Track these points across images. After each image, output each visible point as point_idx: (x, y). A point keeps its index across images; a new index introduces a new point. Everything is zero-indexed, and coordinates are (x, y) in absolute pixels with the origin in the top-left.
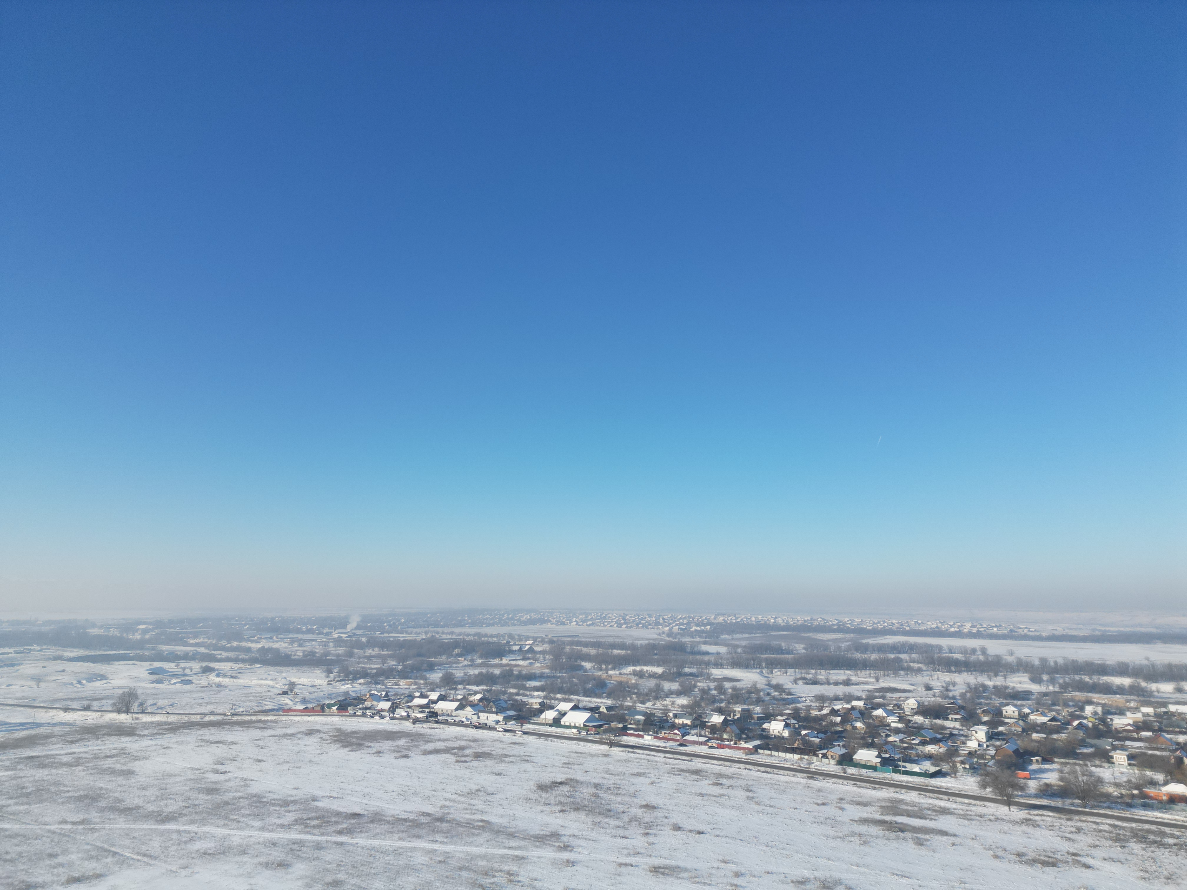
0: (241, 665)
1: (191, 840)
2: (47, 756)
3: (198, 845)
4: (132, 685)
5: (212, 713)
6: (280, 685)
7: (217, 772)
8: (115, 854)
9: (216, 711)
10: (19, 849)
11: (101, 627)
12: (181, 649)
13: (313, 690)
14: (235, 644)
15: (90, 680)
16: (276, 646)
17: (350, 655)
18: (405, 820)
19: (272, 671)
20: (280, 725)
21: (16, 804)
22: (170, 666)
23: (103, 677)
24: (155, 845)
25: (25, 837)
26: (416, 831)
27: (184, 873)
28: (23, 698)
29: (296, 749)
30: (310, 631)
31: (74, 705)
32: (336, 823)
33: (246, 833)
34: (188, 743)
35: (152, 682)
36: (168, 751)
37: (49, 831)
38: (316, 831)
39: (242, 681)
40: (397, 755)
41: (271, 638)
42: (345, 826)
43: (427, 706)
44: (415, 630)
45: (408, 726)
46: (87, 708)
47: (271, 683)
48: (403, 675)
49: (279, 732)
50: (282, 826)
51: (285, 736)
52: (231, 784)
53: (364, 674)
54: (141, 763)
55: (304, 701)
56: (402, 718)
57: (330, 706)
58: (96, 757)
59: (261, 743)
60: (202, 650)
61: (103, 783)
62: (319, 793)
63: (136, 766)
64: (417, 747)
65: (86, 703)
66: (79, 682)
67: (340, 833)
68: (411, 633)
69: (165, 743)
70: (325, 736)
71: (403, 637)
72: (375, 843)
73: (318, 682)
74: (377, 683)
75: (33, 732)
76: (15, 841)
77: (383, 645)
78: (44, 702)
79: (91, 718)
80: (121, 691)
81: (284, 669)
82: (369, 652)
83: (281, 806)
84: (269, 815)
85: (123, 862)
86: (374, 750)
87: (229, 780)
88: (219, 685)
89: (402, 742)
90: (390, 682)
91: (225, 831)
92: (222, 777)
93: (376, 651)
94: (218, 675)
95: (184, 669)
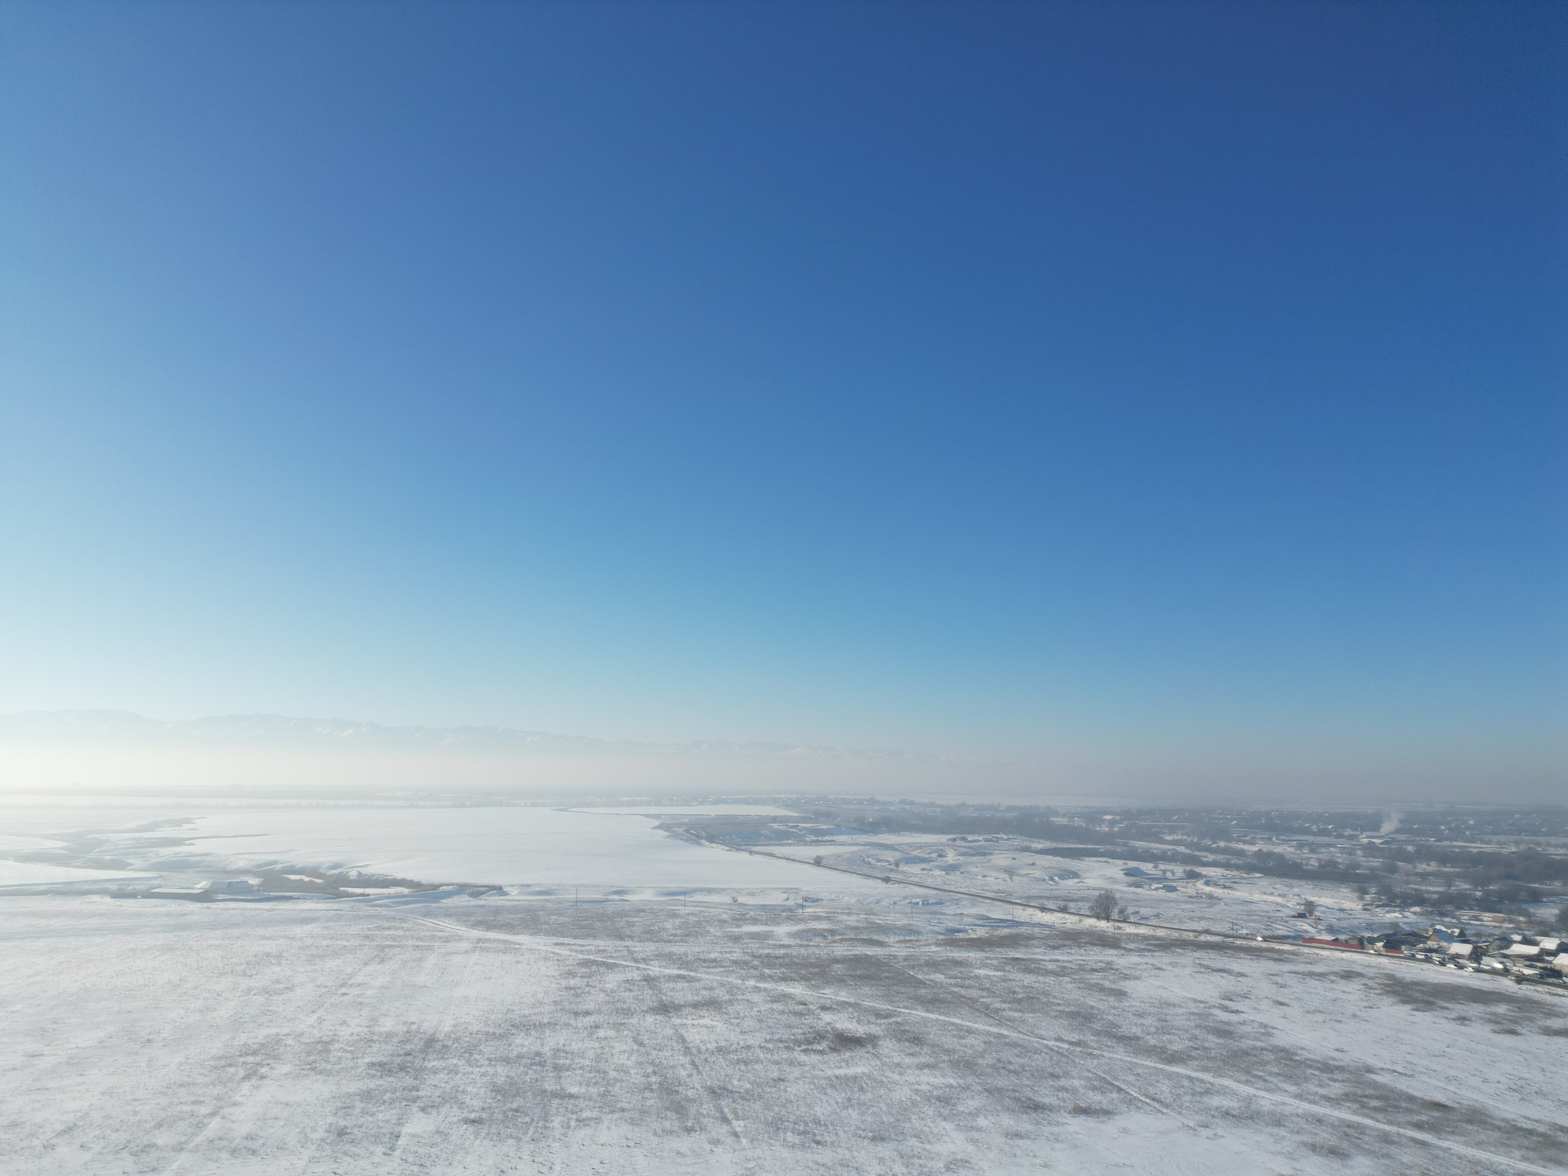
0: (1235, 873)
1: (1207, 1092)
2: (1032, 960)
3: (1216, 1101)
4: (1108, 886)
5: (1207, 932)
6: (1293, 904)
7: (1225, 1009)
8: (1120, 1090)
9: (1212, 929)
10: (1021, 1061)
11: (1064, 816)
12: (1156, 847)
13: (1342, 915)
14: (1222, 844)
15: (1062, 877)
16: (1278, 850)
17: (1393, 870)
18: (1531, 1132)
19: (1280, 885)
20: (1302, 959)
21: (1011, 1009)
22: (1147, 867)
23: (1075, 875)
24: (1164, 1089)
25: (1025, 1050)
26: (1552, 1153)
27: (1205, 1132)
28: (999, 891)
29: (1331, 995)
30: (1323, 832)
31: (1050, 905)
32: (1409, 1111)
33: (1278, 1097)
34: (1184, 966)
35: (1130, 886)
36: (1161, 973)
37: (1047, 1047)
38: (1379, 1116)
39: (1240, 893)
40: (1496, 1028)
41: (1270, 839)
42: (1424, 1118)
43: (1538, 958)
44: (1495, 838)
45: (1507, 985)
46: (1064, 910)
47: (1279, 900)
48: (1486, 905)
49: (1301, 968)
50: (1328, 1099)
51: (1311, 974)
52: (1248, 1029)
53: (1419, 900)
54: (1133, 983)
55: (1331, 929)
56: (1494, 972)
57: (1372, 941)
58: (1082, 969)
59: (1279, 980)
60: (1182, 849)
61: (1093, 1001)
62: (1377, 1063)
63: (1128, 986)
64: (1531, 1020)
65: (1062, 903)
66: (1052, 879)
67: (1419, 1126)
68: (1489, 842)
69: (1156, 962)
70: (1370, 983)
71: (1475, 848)
72: (1483, 1155)
73: (1347, 905)
74: (1442, 914)
75: (1014, 931)
76: (1016, 1051)
77: (1444, 858)
78: (1020, 898)
79: (1069, 921)
80: (1097, 893)
81: (1294, 882)
82: (1422, 867)
83: (1322, 1071)
84: (1306, 1079)
85: (1130, 1101)
86: (1454, 1015)
87: (1244, 1023)
88: (1211, 897)
89: (1501, 1009)
90: (1465, 916)
91: (1249, 1090)
92: (1234, 1018)
93: (1433, 867)
94: (1207, 883)
95: (1164, 871)
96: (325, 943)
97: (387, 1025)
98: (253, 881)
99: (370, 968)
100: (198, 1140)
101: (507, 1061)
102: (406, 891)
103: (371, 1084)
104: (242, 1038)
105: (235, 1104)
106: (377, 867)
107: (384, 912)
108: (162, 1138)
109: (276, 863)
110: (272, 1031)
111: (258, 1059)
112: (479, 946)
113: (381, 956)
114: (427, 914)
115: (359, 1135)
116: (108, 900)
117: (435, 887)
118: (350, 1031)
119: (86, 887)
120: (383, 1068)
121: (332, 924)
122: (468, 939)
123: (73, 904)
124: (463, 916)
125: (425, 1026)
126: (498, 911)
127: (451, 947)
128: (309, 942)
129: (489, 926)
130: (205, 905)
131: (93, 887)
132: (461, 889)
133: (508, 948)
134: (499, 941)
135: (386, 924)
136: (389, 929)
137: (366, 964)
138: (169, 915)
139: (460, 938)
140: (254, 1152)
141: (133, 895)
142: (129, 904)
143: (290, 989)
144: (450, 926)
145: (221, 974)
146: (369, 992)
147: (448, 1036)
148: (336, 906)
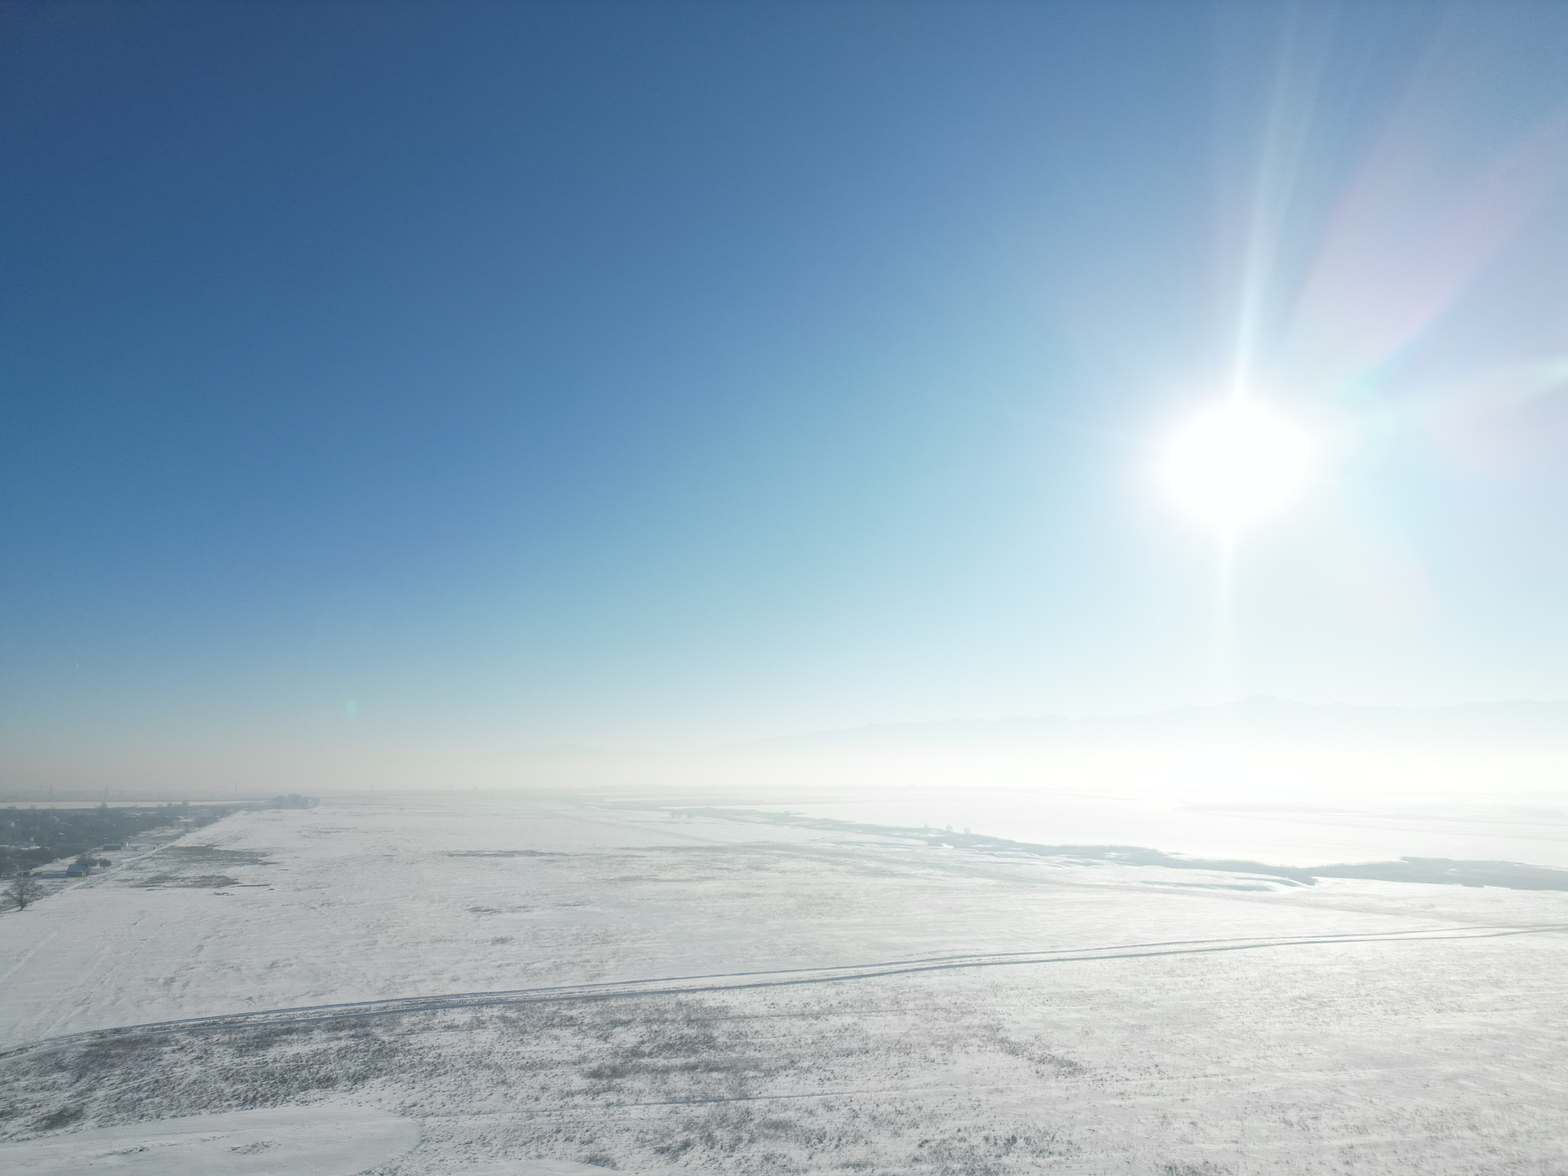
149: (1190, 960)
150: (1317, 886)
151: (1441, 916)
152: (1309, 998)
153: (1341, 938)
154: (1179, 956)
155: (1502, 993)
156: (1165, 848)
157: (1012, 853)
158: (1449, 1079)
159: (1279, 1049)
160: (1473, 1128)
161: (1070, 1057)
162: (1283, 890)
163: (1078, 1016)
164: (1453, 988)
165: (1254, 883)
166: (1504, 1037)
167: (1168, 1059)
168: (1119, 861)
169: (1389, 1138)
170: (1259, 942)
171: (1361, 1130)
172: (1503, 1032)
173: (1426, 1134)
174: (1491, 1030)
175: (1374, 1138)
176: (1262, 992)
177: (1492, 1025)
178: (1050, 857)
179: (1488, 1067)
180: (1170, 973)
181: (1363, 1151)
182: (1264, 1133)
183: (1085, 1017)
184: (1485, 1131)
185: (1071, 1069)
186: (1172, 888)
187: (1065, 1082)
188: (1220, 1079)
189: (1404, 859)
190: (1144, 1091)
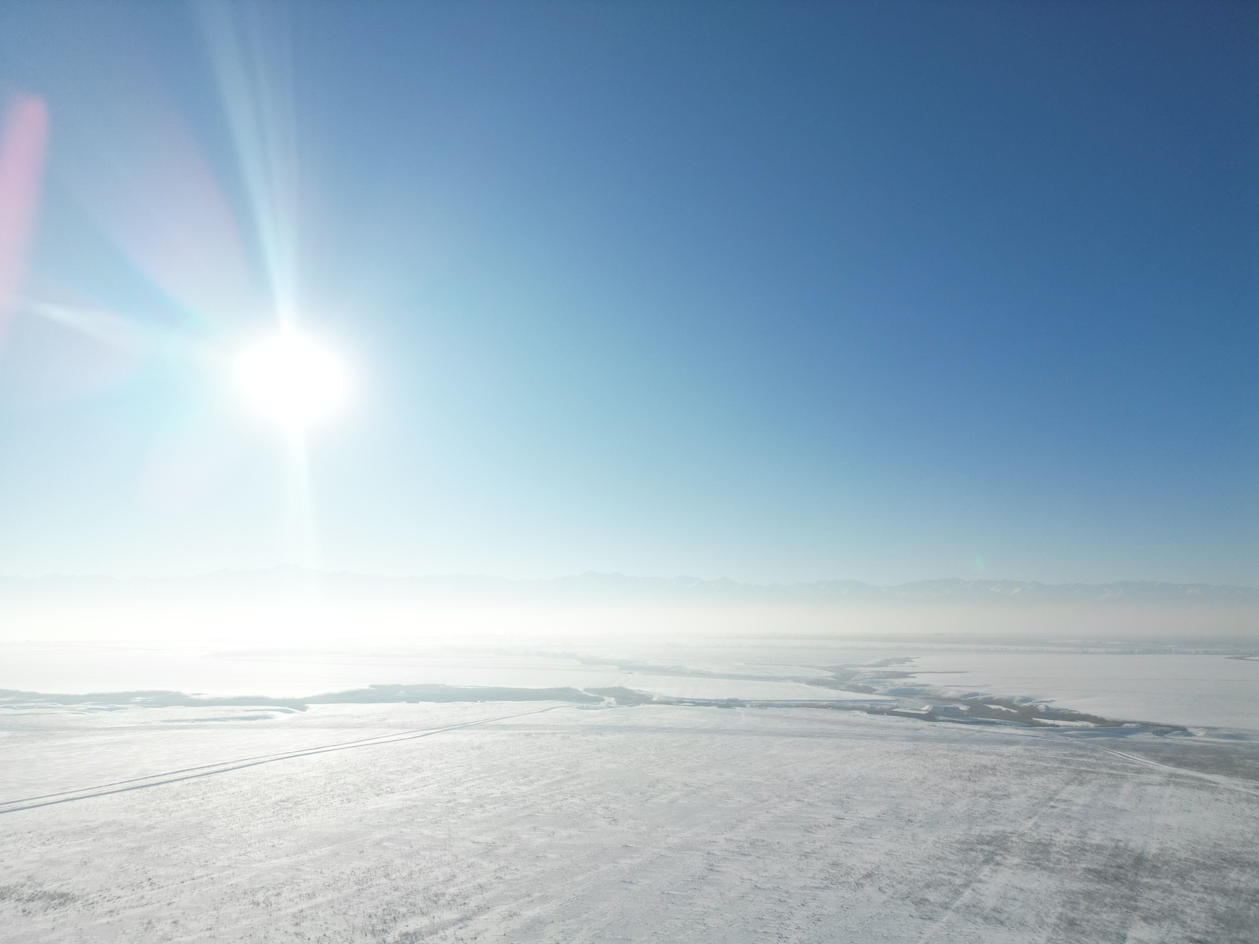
96: (1029, 762)
97: (1096, 838)
98: (963, 708)
99: (1072, 788)
100: (958, 903)
101: (1224, 892)
102: (1092, 725)
103: (1092, 887)
104: (976, 830)
105: (980, 881)
106: (1061, 703)
107: (1075, 742)
108: (932, 896)
109: (977, 694)
110: (1000, 828)
111: (992, 848)
112: (1171, 780)
113: (1079, 778)
114: (1115, 747)
115: (1088, 929)
116: (865, 714)
117: (1119, 723)
118: (1063, 838)
119: (850, 704)
120: (1099, 875)
121: (1032, 748)
122: (1159, 773)
123: (844, 716)
124: (1151, 751)
125: (1132, 845)
126: (1186, 749)
127: (1143, 778)
128: (1015, 760)
129: (1180, 764)
130: (931, 723)
131: (855, 705)
132: (1145, 727)
133: (1202, 785)
134: (1192, 778)
135: (1079, 752)
136: (1082, 756)
137: (1067, 784)
138: (907, 729)
139: (1151, 772)
140: (1002, 923)
141: (881, 712)
142: (880, 719)
143: (1008, 796)
144: (1139, 760)
145: (952, 778)
146: (1075, 808)
147: (1156, 857)
148: (1032, 733)
149: (195, 783)
150: (308, 711)
151: (390, 726)
152: (287, 800)
153: (319, 749)
154: (186, 781)
155: (419, 776)
156: (187, 691)
157: (32, 704)
158: (378, 844)
159: (258, 845)
160: (387, 875)
161: (64, 890)
162: (282, 717)
163: (79, 849)
164: (390, 777)
165: (260, 713)
166: (416, 806)
167: (161, 871)
168: (144, 704)
169: (330, 898)
170: (256, 761)
171: (310, 896)
172: (416, 803)
173: (356, 887)
174: (409, 803)
175: (320, 900)
176: (251, 801)
177: (410, 800)
178: (75, 706)
179: (404, 830)
180: (176, 797)
181: (309, 912)
182: (235, 916)
183: (86, 849)
184: (394, 876)
185: (62, 900)
186: (189, 724)
187: (52, 914)
188: (205, 879)
189: (371, 686)
190: (134, 904)
